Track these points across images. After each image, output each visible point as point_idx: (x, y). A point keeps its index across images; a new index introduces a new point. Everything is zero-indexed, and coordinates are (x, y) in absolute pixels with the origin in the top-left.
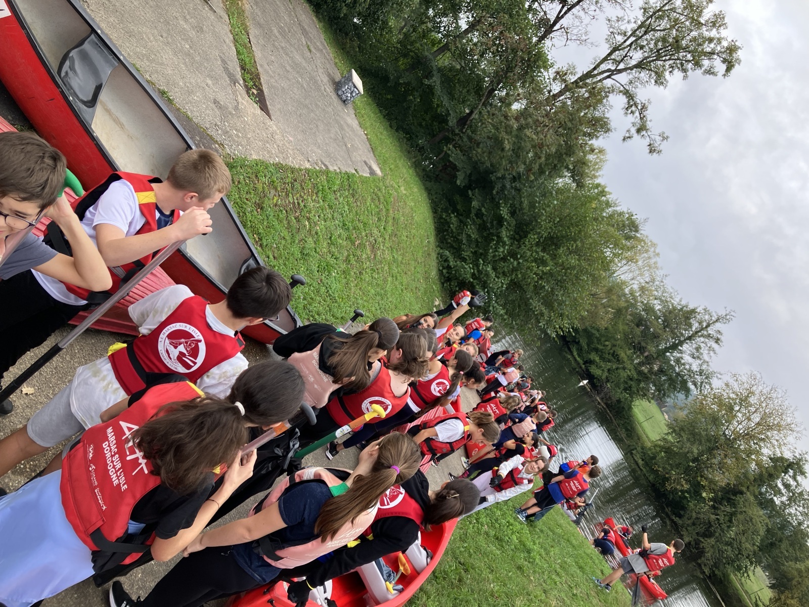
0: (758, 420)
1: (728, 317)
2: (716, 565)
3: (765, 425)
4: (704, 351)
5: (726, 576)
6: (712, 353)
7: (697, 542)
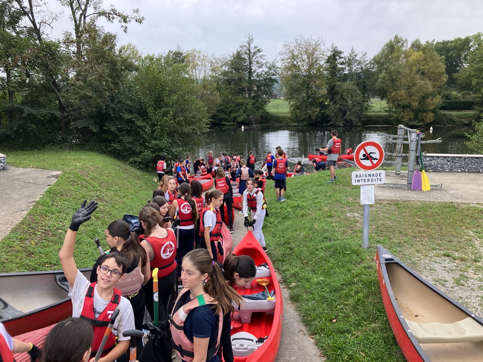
0: (306, 57)
1: (250, 38)
2: (360, 118)
3: (310, 55)
4: (260, 60)
5: (367, 117)
6: (263, 57)
7: (345, 120)
